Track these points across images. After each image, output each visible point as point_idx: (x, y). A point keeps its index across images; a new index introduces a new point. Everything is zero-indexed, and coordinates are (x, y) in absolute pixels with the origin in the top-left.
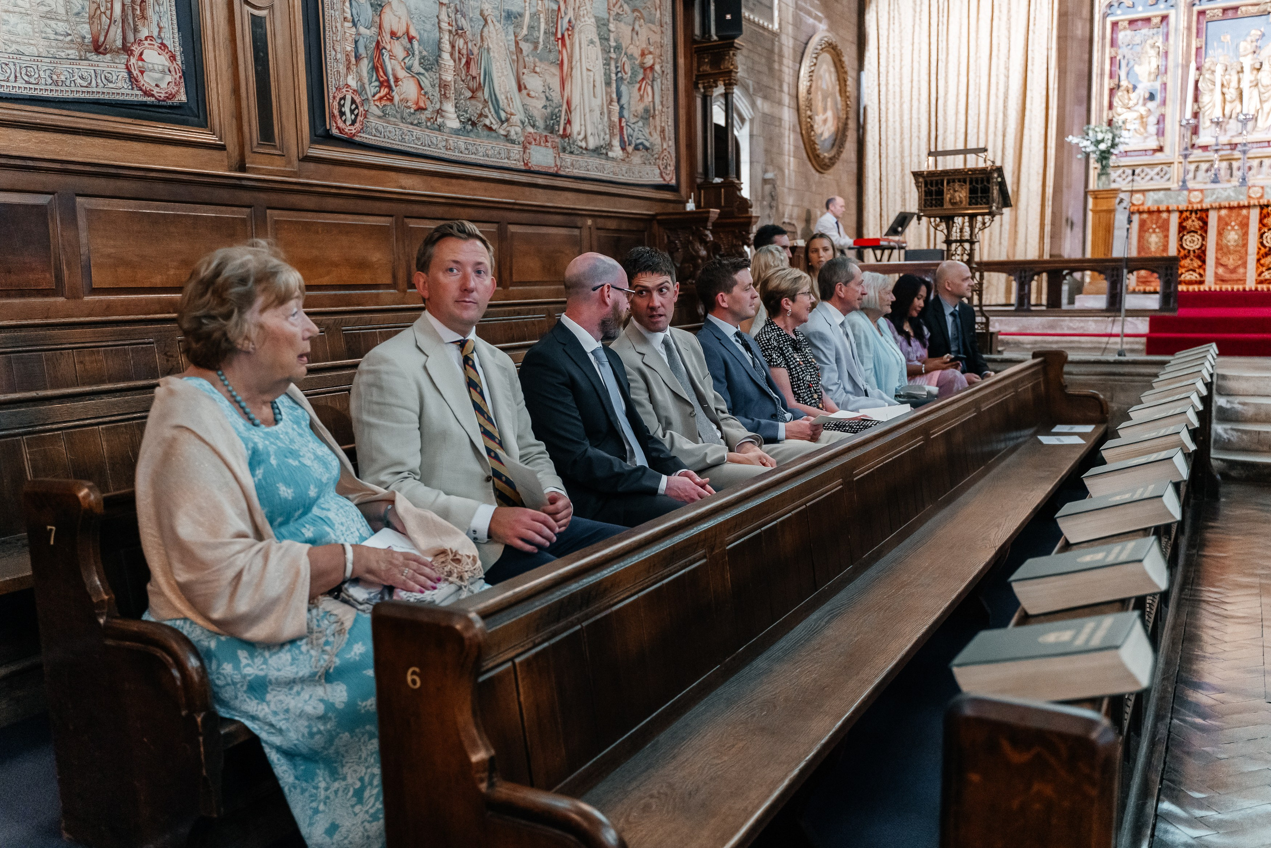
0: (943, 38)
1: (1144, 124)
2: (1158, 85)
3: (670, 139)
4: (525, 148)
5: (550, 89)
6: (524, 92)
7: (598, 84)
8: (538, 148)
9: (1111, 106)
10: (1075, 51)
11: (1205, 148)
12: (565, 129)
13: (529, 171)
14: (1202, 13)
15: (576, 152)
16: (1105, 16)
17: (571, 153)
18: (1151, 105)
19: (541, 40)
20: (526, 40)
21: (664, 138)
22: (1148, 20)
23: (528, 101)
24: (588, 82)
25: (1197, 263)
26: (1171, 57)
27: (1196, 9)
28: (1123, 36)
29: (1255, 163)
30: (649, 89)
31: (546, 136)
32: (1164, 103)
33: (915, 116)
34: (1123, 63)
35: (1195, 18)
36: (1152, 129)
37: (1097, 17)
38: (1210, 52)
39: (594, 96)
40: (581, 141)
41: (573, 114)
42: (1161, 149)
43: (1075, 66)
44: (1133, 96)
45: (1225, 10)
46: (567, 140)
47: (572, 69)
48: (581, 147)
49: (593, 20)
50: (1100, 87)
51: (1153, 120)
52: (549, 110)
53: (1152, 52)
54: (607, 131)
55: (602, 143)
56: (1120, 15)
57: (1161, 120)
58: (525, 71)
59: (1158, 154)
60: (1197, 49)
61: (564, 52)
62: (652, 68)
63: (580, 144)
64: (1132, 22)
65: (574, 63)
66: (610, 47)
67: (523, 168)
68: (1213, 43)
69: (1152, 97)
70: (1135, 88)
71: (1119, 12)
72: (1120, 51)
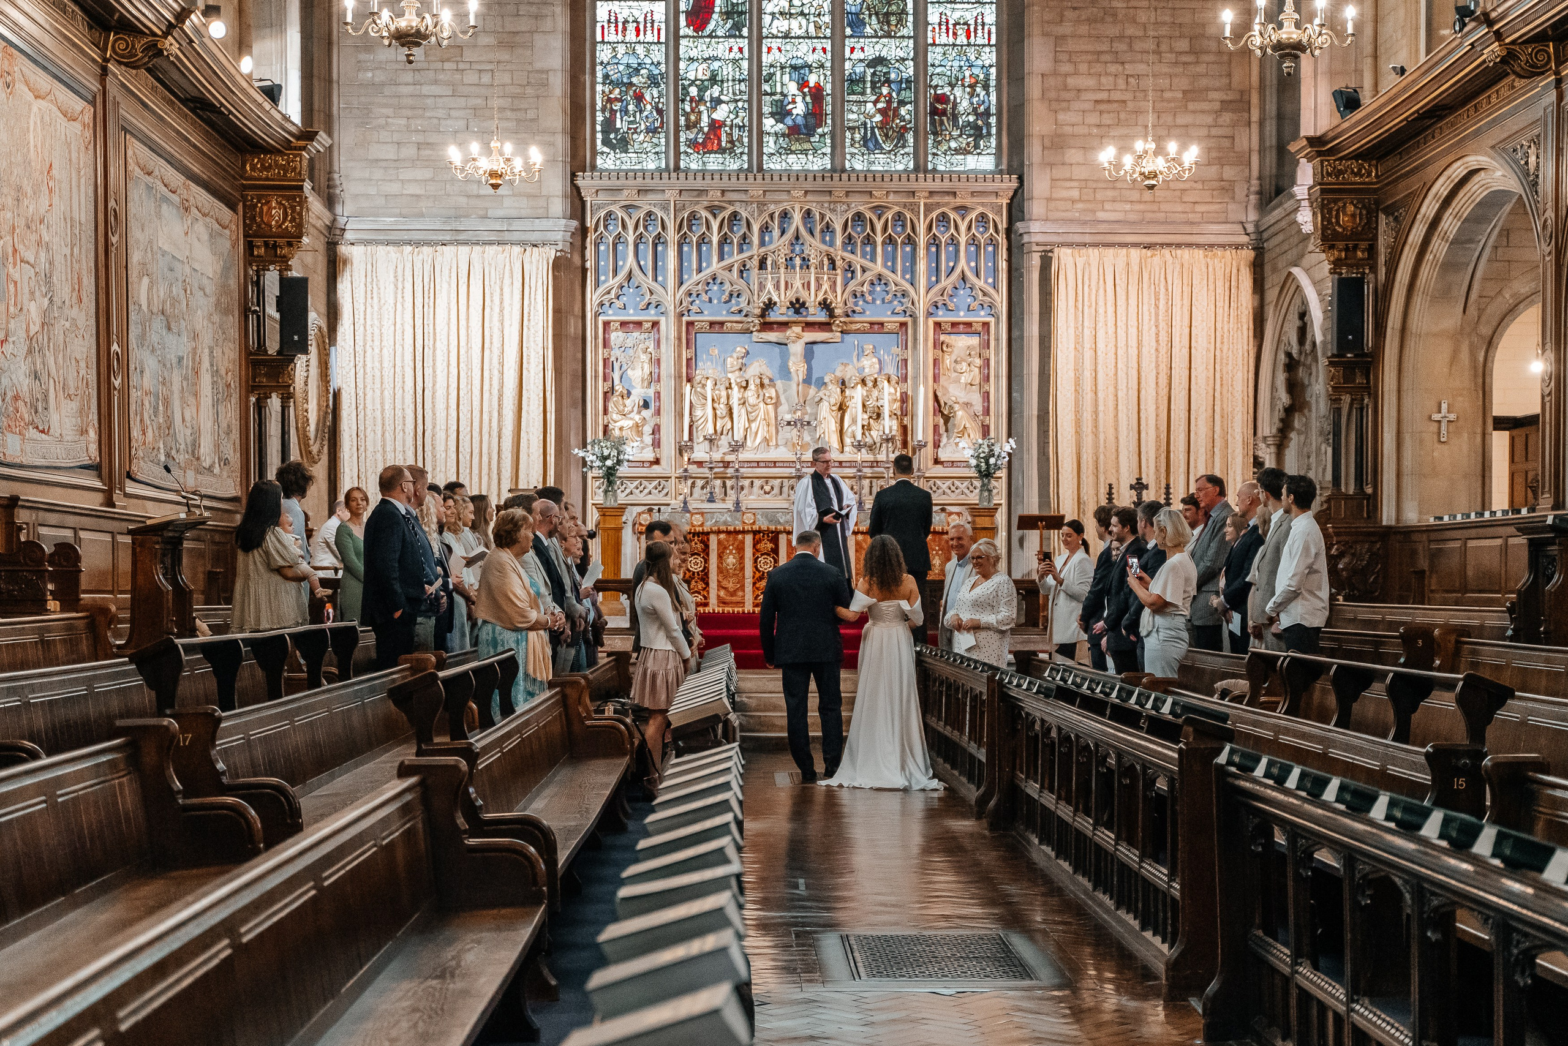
0: (429, 321)
1: (640, 434)
2: (651, 392)
9: (606, 412)
10: (571, 350)
11: (700, 464)
14: (690, 324)
16: (597, 315)
18: (646, 413)
22: (639, 324)
25: (701, 585)
26: (663, 365)
27: (685, 319)
28: (616, 337)
29: (747, 483)
32: (658, 412)
33: (398, 406)
34: (617, 366)
35: (684, 328)
36: (648, 439)
37: (589, 315)
38: (700, 364)
42: (657, 462)
43: (571, 366)
44: (628, 402)
45: (712, 324)
50: (595, 390)
51: (648, 429)
53: (644, 357)
56: (611, 315)
57: (656, 430)
59: (655, 467)
60: (688, 360)
64: (623, 324)
68: (702, 355)
69: (646, 405)
70: (629, 393)
71: (610, 312)
72: (612, 353)
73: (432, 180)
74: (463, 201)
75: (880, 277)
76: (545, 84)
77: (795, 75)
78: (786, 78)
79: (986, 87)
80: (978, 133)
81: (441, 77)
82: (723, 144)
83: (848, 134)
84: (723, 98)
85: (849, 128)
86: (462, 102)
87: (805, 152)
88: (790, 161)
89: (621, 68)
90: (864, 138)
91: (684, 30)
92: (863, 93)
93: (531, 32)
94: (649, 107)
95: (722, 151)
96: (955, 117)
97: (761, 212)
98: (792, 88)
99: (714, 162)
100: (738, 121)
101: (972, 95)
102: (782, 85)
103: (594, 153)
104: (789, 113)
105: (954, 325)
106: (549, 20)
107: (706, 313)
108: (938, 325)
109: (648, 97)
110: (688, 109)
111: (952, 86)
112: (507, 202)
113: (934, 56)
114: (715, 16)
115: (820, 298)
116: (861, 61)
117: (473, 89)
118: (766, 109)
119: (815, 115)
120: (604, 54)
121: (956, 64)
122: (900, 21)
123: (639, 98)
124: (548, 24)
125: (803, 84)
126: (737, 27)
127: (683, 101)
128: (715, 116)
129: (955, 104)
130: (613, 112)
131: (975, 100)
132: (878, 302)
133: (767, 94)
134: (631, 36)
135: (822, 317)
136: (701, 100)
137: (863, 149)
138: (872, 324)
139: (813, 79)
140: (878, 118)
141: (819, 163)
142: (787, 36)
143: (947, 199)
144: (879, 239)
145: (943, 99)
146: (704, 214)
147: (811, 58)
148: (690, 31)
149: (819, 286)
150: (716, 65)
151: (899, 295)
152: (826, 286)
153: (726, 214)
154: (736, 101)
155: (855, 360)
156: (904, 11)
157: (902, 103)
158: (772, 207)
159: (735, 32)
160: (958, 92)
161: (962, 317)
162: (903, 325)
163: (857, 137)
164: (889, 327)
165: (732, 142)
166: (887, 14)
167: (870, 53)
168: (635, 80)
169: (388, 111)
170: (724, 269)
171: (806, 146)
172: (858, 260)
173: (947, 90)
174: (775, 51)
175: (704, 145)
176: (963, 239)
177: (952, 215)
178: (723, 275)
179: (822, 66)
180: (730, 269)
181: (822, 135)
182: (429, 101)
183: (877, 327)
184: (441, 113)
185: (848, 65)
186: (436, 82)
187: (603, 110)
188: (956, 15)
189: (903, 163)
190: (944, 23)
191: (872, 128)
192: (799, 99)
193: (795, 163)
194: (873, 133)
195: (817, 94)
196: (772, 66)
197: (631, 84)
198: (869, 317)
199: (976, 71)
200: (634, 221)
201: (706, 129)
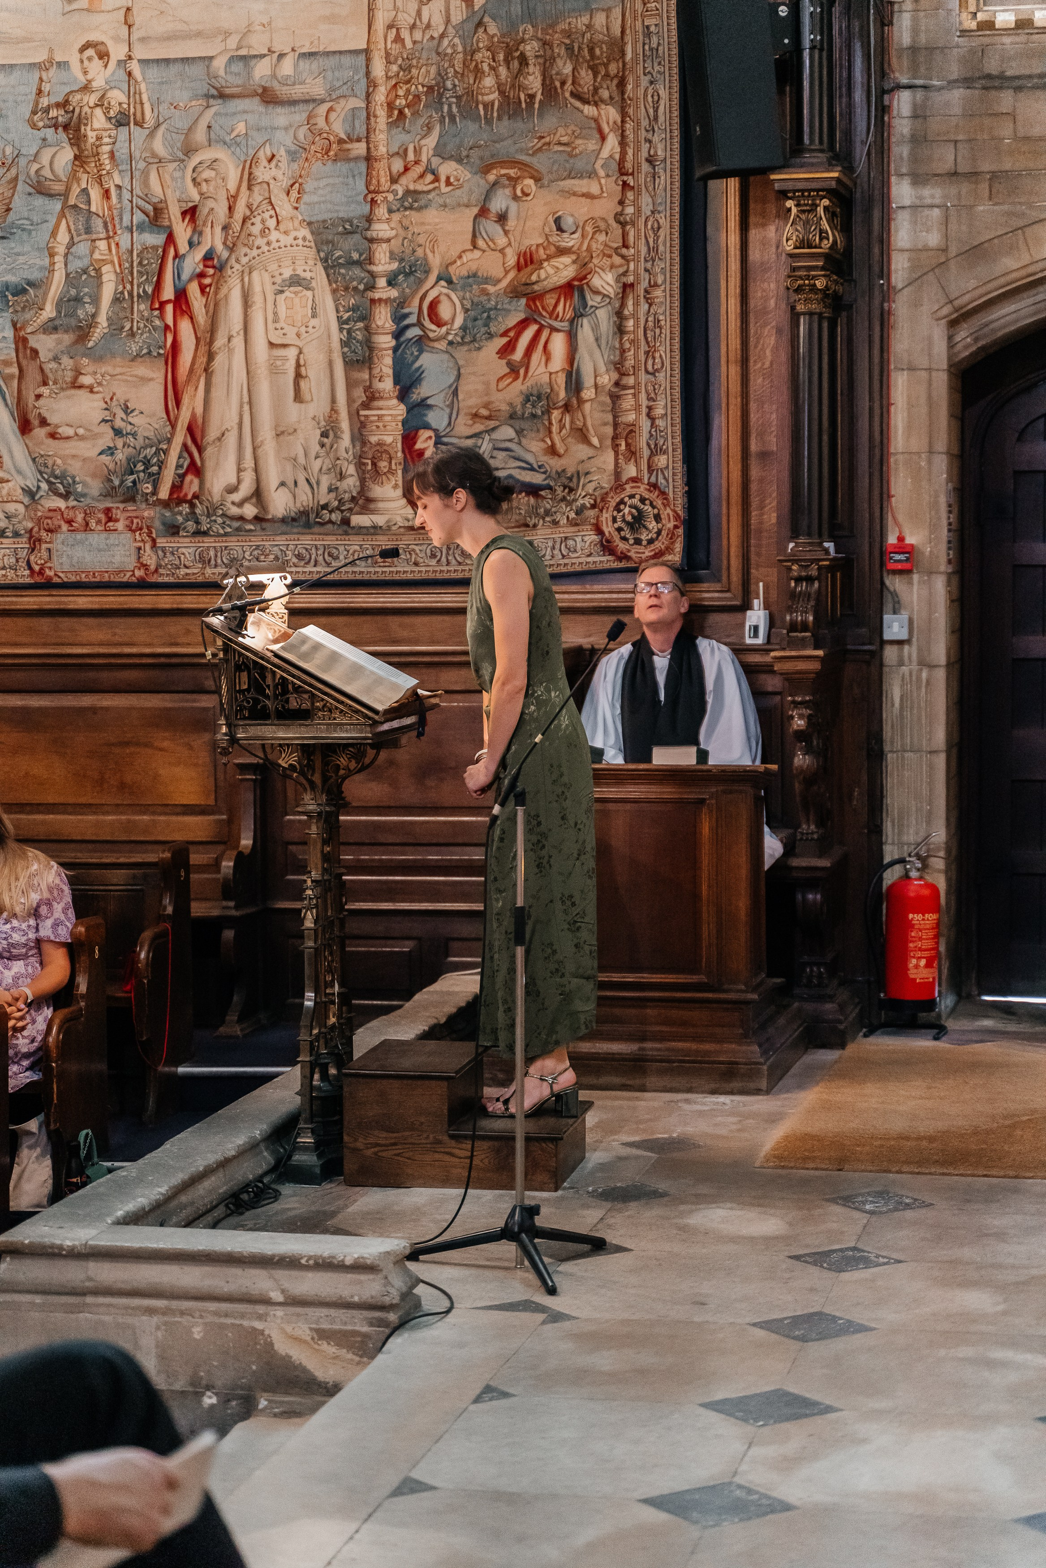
3: (656, 450)
4: (34, 542)
5: (127, 410)
6: (40, 433)
7: (315, 372)
8: (79, 536)
12: (176, 488)
13: (48, 585)
15: (216, 528)
17: (198, 533)
19: (102, 320)
20: (50, 327)
21: (632, 453)
23: (51, 447)
24: (274, 370)
30: (558, 344)
31: (108, 511)
39: (298, 397)
40: (240, 505)
41: (209, 452)
46: (185, 508)
47: (211, 356)
48: (241, 518)
49: (305, 232)
52: (120, 456)
54: (352, 470)
55: (324, 497)
58: (45, 391)
61: (185, 326)
62: (569, 289)
63: (234, 511)
65: (220, 341)
66: (373, 275)
67: (28, 580)
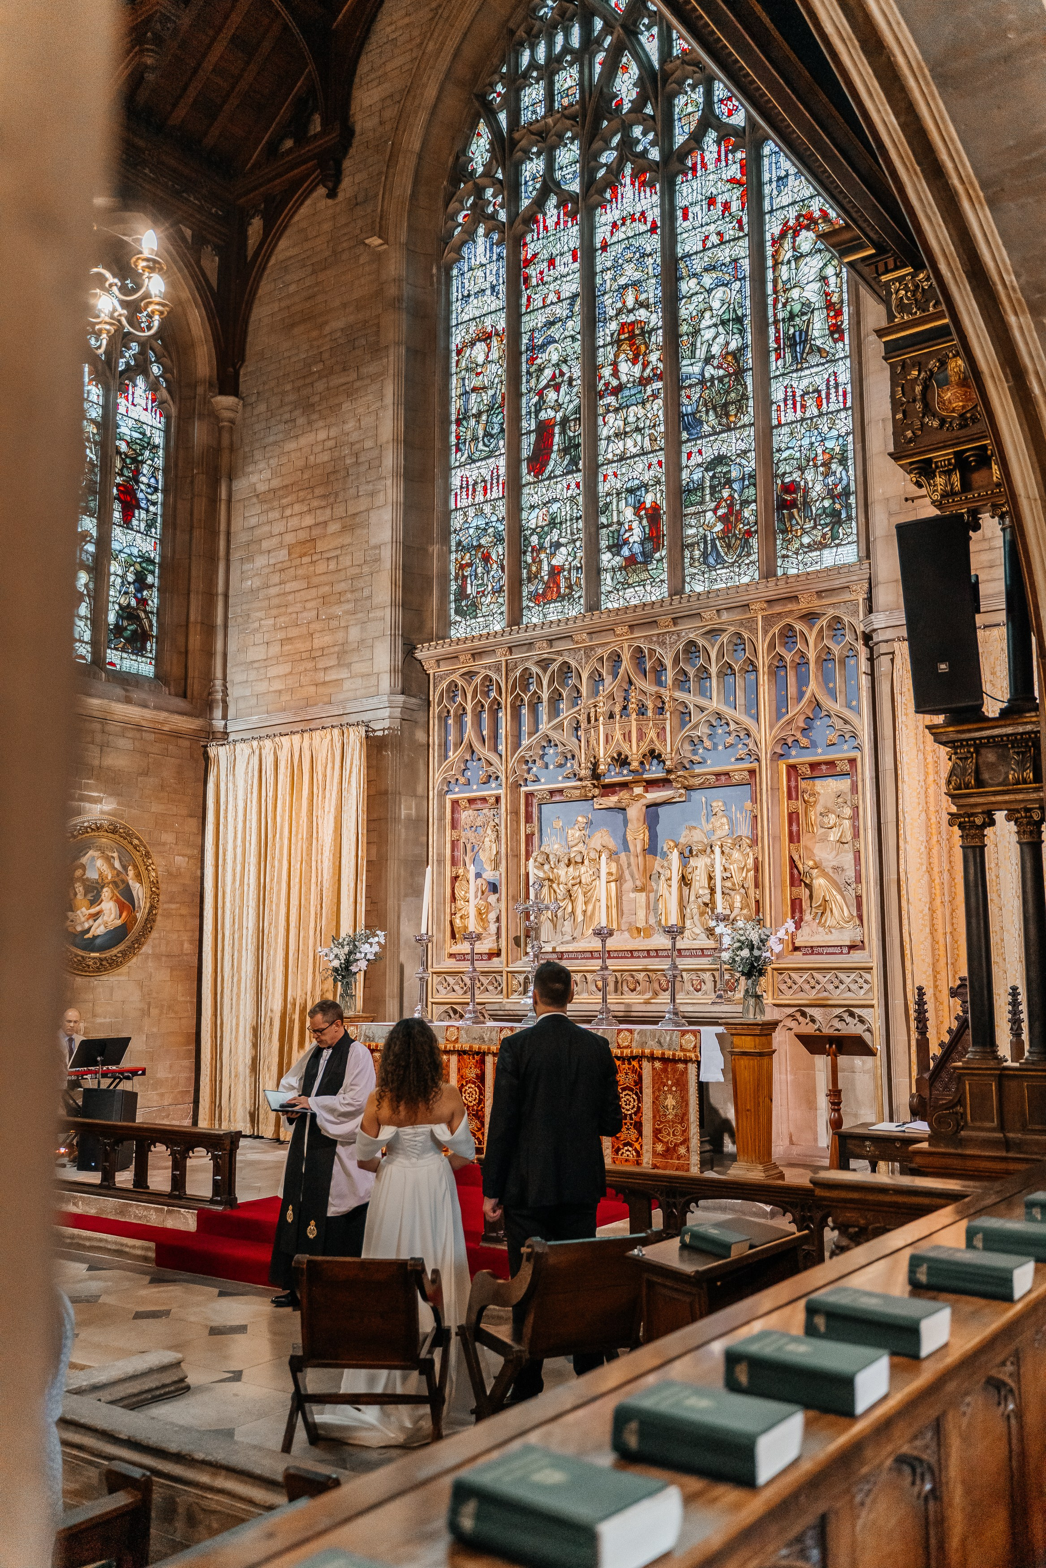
0: (271, 815)
1: (482, 921)
2: (499, 875)
9: (454, 898)
14: (531, 795)
16: (442, 795)
18: (492, 898)
22: (484, 800)
27: (523, 790)
28: (466, 816)
32: (501, 897)
33: (245, 903)
34: (469, 847)
35: (523, 801)
36: (492, 928)
37: (433, 794)
38: (545, 839)
42: (500, 952)
45: (552, 793)
50: (438, 875)
53: (492, 836)
56: (459, 793)
57: (500, 918)
59: (495, 959)
60: (527, 836)
64: (471, 801)
68: (547, 830)
69: (495, 888)
70: (476, 876)
71: (457, 789)
72: (463, 834)
73: (291, 673)
74: (312, 689)
75: (719, 716)
76: (378, 560)
77: (631, 500)
78: (623, 503)
79: (843, 461)
80: (836, 518)
81: (300, 572)
82: (562, 591)
83: (687, 553)
84: (562, 540)
85: (687, 546)
86: (313, 592)
87: (642, 583)
88: (627, 596)
89: (471, 531)
90: (705, 555)
91: (527, 478)
92: (702, 503)
93: (368, 510)
94: (495, 566)
95: (561, 598)
96: (807, 504)
97: (588, 657)
98: (629, 513)
99: (553, 612)
100: (576, 563)
101: (826, 475)
102: (619, 512)
103: (447, 624)
104: (626, 542)
105: (813, 766)
106: (381, 496)
107: (543, 780)
108: (792, 768)
109: (494, 557)
110: (529, 560)
111: (801, 469)
112: (347, 685)
113: (781, 438)
114: (553, 456)
115: (645, 748)
116: (699, 465)
117: (323, 578)
118: (604, 544)
119: (653, 538)
120: (457, 521)
121: (806, 442)
122: (740, 410)
123: (486, 558)
124: (380, 499)
125: (639, 507)
126: (574, 461)
127: (525, 553)
128: (554, 562)
129: (806, 491)
130: (464, 578)
131: (830, 480)
132: (720, 748)
133: (604, 526)
134: (480, 498)
135: (655, 772)
136: (542, 548)
137: (704, 568)
138: (718, 775)
139: (649, 499)
140: (719, 527)
141: (657, 593)
142: (622, 458)
143: (790, 607)
144: (714, 670)
145: (791, 488)
146: (535, 669)
147: (647, 477)
148: (530, 478)
149: (641, 736)
150: (555, 507)
151: (742, 735)
152: (652, 734)
153: (555, 666)
154: (574, 541)
155: (703, 822)
156: (744, 397)
157: (745, 503)
158: (599, 651)
159: (572, 468)
160: (809, 475)
161: (821, 755)
162: (752, 772)
163: (697, 553)
164: (737, 777)
165: (570, 587)
166: (726, 405)
167: (709, 453)
168: (483, 542)
169: (261, 614)
170: (555, 728)
171: (644, 576)
172: (691, 699)
173: (796, 476)
174: (611, 478)
175: (544, 595)
176: (812, 656)
177: (798, 626)
178: (555, 736)
179: (658, 482)
180: (560, 726)
181: (660, 560)
182: (291, 597)
183: (722, 779)
184: (298, 607)
185: (685, 474)
186: (296, 578)
187: (456, 579)
188: (805, 383)
189: (748, 575)
190: (791, 398)
191: (713, 540)
192: (635, 525)
193: (633, 596)
194: (714, 546)
195: (654, 515)
196: (608, 494)
197: (480, 546)
198: (712, 766)
199: (830, 444)
200: (472, 688)
201: (546, 578)
